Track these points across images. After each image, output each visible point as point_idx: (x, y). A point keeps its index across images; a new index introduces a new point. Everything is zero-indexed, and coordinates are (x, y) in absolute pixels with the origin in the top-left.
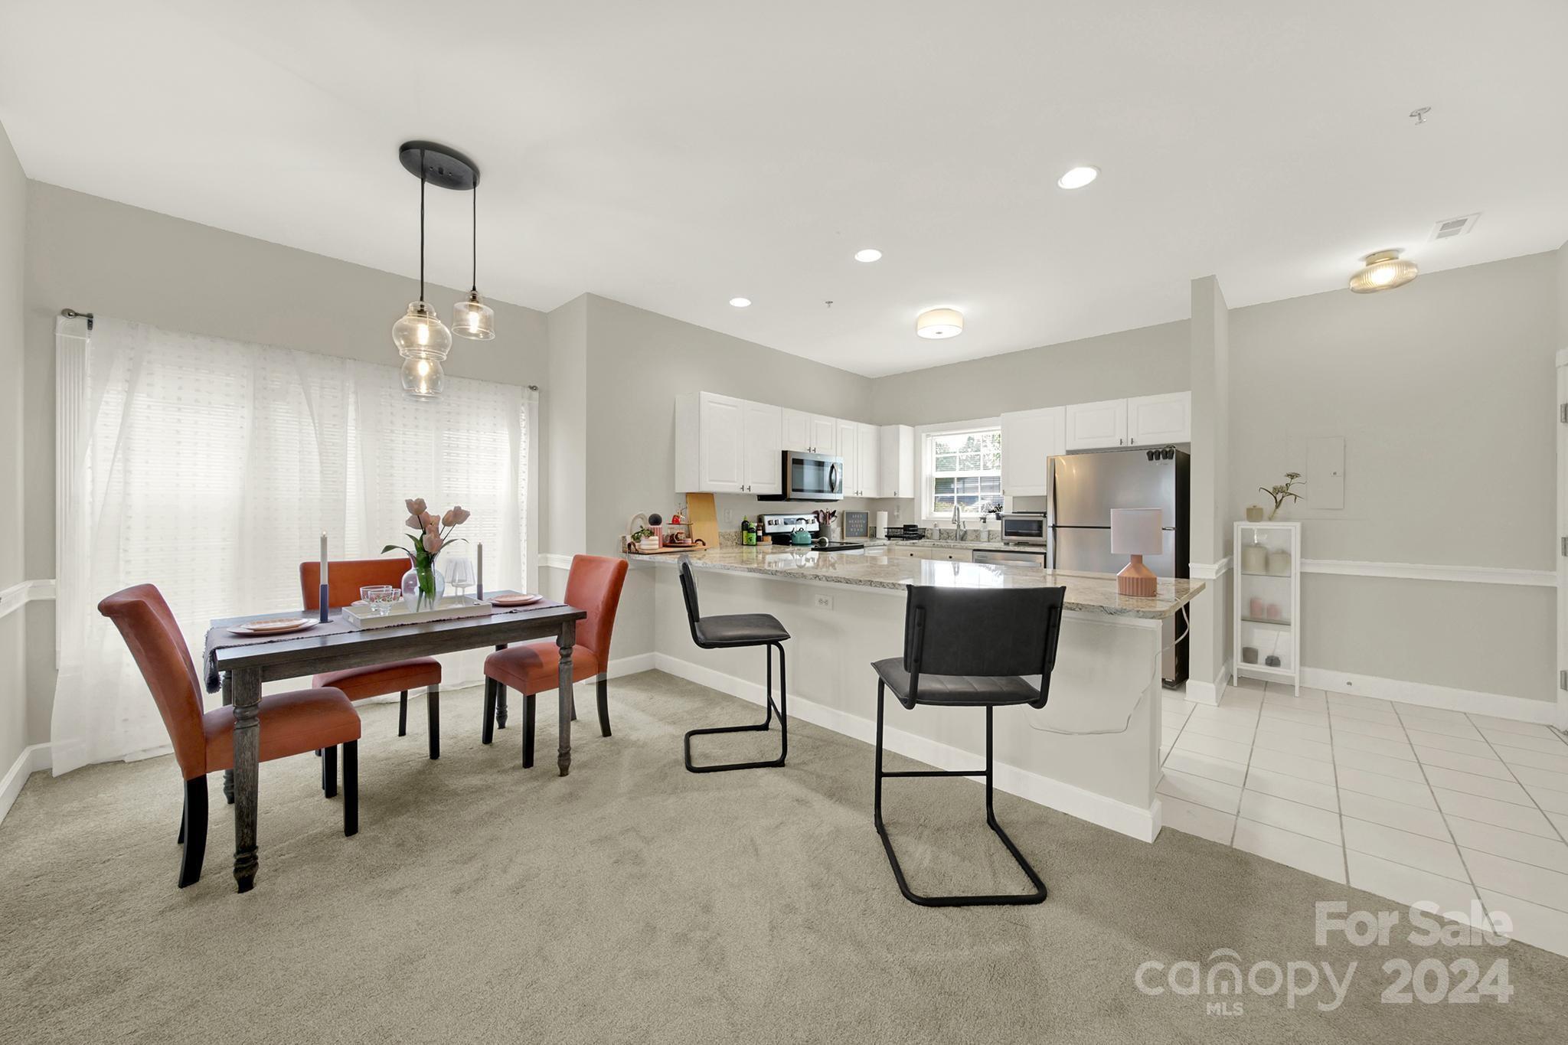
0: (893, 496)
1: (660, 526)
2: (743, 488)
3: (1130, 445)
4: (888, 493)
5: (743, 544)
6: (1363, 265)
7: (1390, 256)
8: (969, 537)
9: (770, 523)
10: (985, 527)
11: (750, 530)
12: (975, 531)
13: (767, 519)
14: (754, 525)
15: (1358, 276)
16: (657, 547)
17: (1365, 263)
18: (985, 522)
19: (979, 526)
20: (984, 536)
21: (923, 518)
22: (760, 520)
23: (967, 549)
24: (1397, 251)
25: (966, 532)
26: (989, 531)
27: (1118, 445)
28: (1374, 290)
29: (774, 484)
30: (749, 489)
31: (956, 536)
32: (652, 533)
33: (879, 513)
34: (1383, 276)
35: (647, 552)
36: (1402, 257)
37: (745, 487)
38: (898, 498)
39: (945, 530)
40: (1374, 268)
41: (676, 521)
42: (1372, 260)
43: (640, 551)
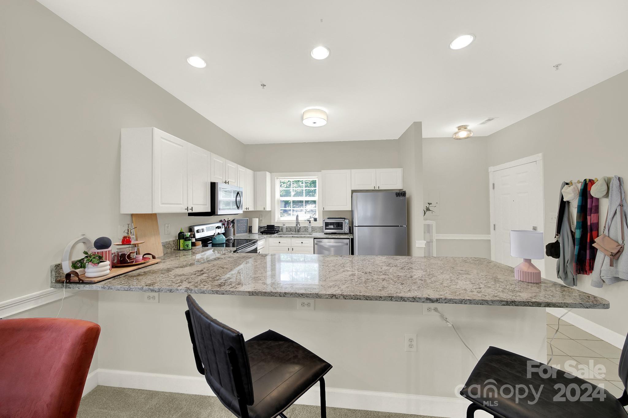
0: (263, 209)
1: (110, 249)
2: (187, 209)
3: (377, 189)
4: (260, 208)
5: (180, 250)
6: (457, 130)
7: (465, 127)
8: (301, 230)
9: (198, 231)
10: (310, 225)
11: (186, 239)
12: (304, 227)
13: (196, 228)
14: (188, 234)
15: (456, 133)
16: (108, 271)
17: (457, 129)
18: (310, 223)
19: (307, 224)
20: (310, 230)
21: (276, 221)
22: (191, 230)
23: (311, 237)
24: (467, 126)
25: (300, 228)
26: (312, 227)
27: (373, 189)
28: (460, 139)
29: (206, 205)
30: (192, 209)
31: (296, 230)
32: (101, 259)
33: (253, 219)
34: (463, 134)
35: (96, 280)
36: (469, 128)
37: (189, 208)
38: (266, 211)
39: (289, 227)
40: (461, 131)
41: (126, 241)
42: (460, 128)
43: (86, 280)
